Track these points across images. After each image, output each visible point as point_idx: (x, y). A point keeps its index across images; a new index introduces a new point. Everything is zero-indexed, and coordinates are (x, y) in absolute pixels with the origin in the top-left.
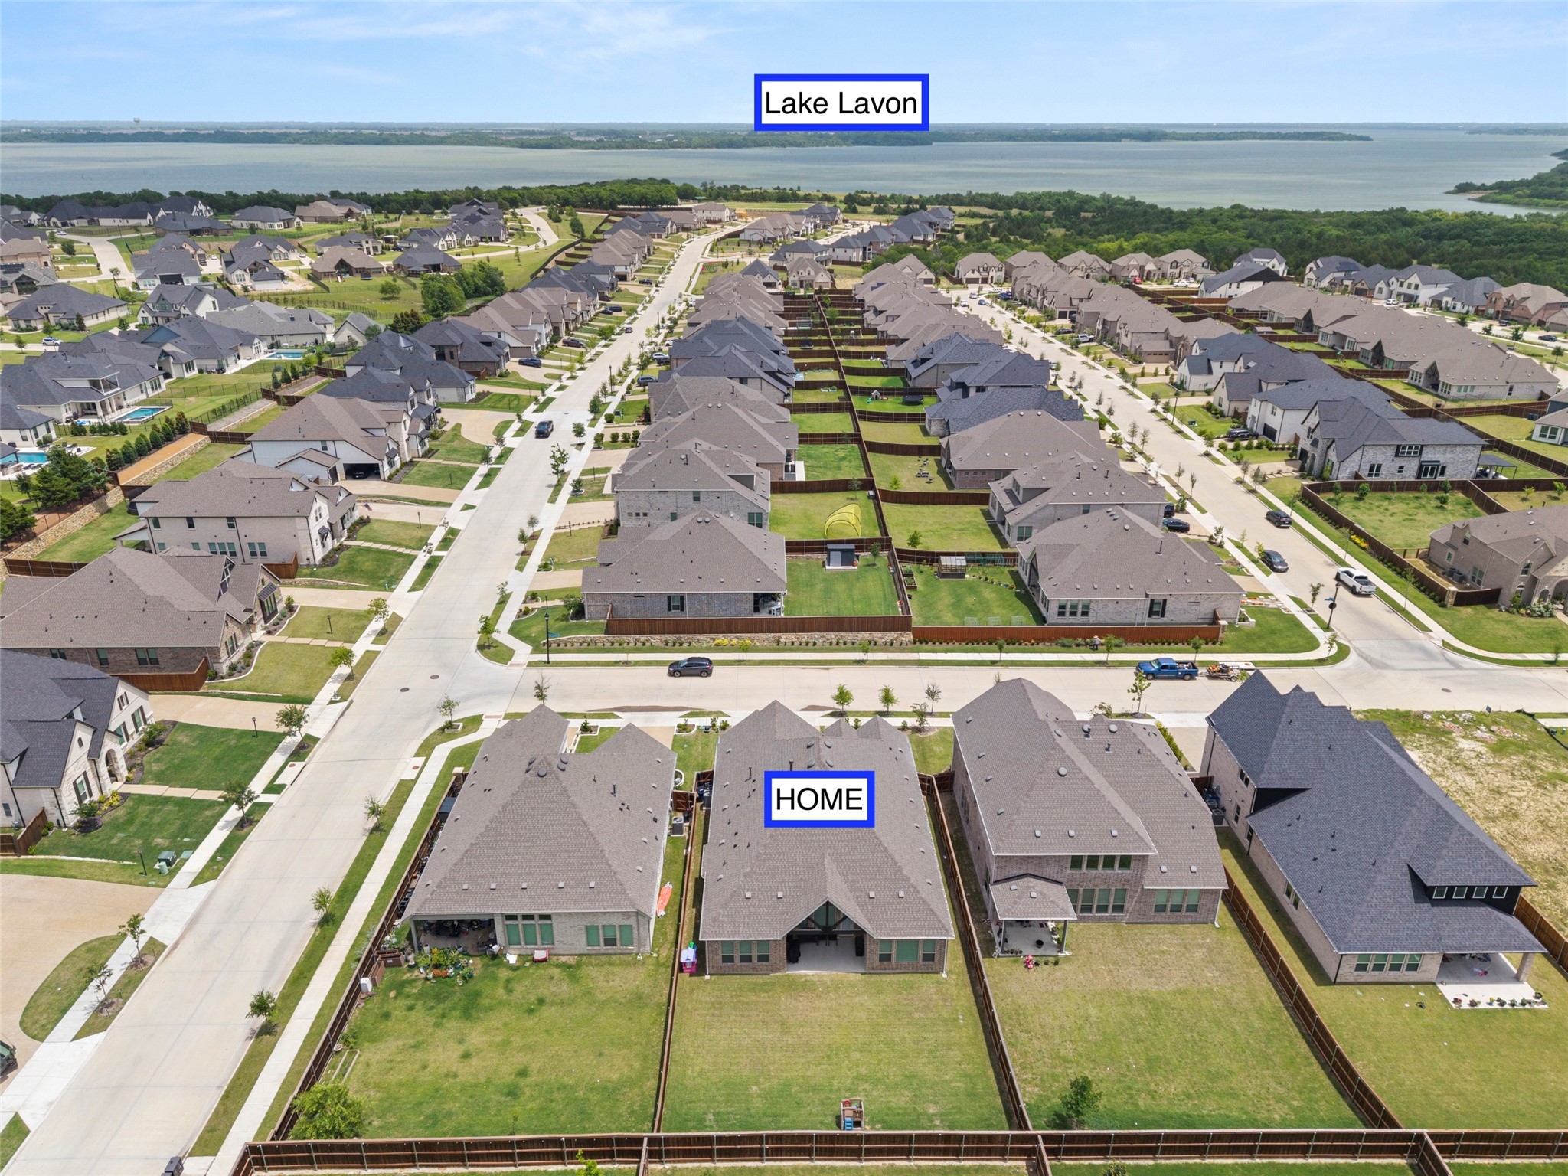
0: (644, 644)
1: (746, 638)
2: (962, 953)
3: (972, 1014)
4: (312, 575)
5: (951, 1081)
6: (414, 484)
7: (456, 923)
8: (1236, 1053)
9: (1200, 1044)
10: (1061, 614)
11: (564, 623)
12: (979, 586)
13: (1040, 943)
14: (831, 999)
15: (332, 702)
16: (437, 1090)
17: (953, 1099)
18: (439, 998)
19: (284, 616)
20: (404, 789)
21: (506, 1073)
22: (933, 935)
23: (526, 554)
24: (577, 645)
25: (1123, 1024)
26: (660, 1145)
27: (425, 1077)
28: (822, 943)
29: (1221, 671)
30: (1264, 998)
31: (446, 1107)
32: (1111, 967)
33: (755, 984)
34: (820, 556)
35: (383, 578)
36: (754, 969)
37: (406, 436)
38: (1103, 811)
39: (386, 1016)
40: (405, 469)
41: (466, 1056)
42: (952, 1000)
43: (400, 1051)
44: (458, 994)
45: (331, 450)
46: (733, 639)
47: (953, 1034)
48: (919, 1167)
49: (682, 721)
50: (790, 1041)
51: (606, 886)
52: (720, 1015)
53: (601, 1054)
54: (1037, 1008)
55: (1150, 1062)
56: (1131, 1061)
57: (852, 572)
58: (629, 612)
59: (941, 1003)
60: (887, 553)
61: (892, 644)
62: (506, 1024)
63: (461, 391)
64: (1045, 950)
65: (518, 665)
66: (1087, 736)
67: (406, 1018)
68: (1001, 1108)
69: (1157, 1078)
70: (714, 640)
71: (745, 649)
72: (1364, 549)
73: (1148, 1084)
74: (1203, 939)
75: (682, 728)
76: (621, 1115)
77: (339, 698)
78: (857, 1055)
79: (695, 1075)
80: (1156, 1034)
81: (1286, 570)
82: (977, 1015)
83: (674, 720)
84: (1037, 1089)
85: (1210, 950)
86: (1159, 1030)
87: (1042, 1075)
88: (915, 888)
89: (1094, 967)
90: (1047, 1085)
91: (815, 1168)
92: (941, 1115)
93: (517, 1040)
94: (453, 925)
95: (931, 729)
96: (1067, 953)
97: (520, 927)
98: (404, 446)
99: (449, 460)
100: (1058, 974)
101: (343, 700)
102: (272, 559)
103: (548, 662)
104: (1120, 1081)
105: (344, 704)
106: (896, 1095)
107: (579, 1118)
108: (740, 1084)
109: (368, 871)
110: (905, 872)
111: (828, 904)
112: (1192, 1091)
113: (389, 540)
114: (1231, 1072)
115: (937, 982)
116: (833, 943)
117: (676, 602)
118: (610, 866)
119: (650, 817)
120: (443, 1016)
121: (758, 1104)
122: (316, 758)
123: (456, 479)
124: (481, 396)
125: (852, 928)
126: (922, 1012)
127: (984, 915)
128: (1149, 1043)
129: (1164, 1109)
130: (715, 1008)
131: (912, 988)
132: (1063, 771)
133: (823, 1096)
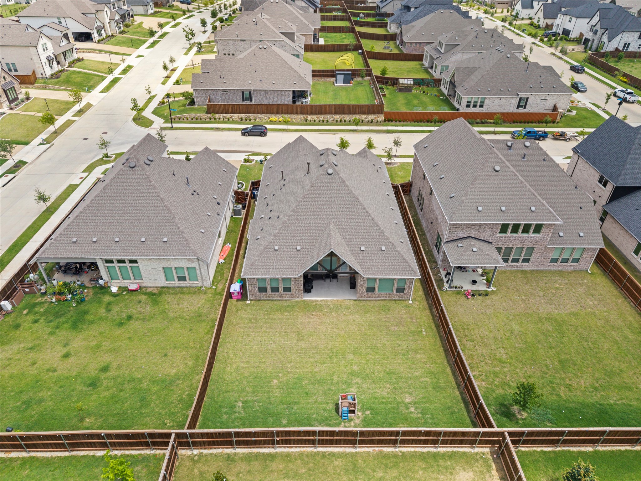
0: (229, 120)
1: (288, 117)
2: (421, 288)
3: (431, 328)
4: (44, 83)
5: (421, 377)
6: (112, 45)
7: (78, 265)
8: (621, 357)
9: (595, 350)
10: (468, 106)
11: (183, 108)
12: (420, 95)
13: (474, 282)
14: (333, 317)
15: (41, 144)
16: (37, 382)
17: (423, 390)
18: (57, 315)
19: (22, 101)
20: (72, 188)
21: (92, 370)
22: (405, 275)
23: (168, 77)
24: (190, 119)
25: (538, 336)
26: (187, 438)
27: (33, 371)
28: (328, 280)
29: (561, 135)
30: (631, 319)
31: (40, 395)
32: (523, 297)
33: (282, 306)
34: (331, 80)
35: (85, 86)
36: (280, 296)
37: (108, 21)
38: (525, 194)
39: (17, 327)
40: (109, 38)
41: (67, 356)
42: (417, 318)
43: (19, 352)
44: (72, 312)
45: (63, 23)
46: (280, 118)
47: (419, 342)
48: (403, 453)
49: (246, 157)
50: (303, 346)
51: (175, 241)
52: (255, 328)
53: (166, 355)
54: (476, 324)
55: (563, 364)
56: (548, 362)
57: (349, 87)
58: (219, 100)
59: (409, 320)
60: (369, 78)
61: (372, 122)
62: (101, 333)
63: (145, 7)
64: (478, 286)
65: (155, 128)
66: (510, 149)
67: (31, 327)
68: (459, 398)
69: (569, 375)
70: (269, 118)
71: (286, 123)
72: (625, 82)
73: (563, 379)
74: (582, 280)
75: (246, 161)
76: (172, 403)
77: (45, 142)
78: (351, 356)
79: (232, 371)
80: (562, 343)
81: (586, 91)
82: (435, 329)
83: (243, 156)
84: (483, 383)
85: (588, 287)
86: (564, 340)
87: (486, 372)
88: (393, 244)
89: (512, 298)
90: (491, 380)
91: (317, 454)
92: (415, 403)
93: (107, 345)
94: (76, 267)
95: (395, 163)
96: (493, 288)
97: (117, 268)
98: (107, 26)
99: (133, 36)
100: (488, 302)
101: (48, 143)
102: (20, 73)
103: (172, 127)
104: (543, 377)
105: (48, 145)
106: (380, 388)
107: (139, 404)
108: (265, 378)
109: (34, 234)
110: (386, 234)
111: (332, 254)
112: (597, 385)
113: (93, 68)
114: (621, 371)
115: (406, 306)
116: (335, 280)
117: (247, 95)
118: (178, 228)
119: (214, 203)
120: (57, 327)
121: (277, 394)
122: (23, 173)
123: (135, 44)
124: (156, 12)
125: (347, 270)
126: (396, 326)
127: (434, 264)
128: (558, 349)
129: (581, 399)
130: (252, 323)
131: (388, 310)
132: (497, 168)
133: (326, 388)
